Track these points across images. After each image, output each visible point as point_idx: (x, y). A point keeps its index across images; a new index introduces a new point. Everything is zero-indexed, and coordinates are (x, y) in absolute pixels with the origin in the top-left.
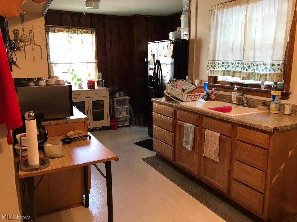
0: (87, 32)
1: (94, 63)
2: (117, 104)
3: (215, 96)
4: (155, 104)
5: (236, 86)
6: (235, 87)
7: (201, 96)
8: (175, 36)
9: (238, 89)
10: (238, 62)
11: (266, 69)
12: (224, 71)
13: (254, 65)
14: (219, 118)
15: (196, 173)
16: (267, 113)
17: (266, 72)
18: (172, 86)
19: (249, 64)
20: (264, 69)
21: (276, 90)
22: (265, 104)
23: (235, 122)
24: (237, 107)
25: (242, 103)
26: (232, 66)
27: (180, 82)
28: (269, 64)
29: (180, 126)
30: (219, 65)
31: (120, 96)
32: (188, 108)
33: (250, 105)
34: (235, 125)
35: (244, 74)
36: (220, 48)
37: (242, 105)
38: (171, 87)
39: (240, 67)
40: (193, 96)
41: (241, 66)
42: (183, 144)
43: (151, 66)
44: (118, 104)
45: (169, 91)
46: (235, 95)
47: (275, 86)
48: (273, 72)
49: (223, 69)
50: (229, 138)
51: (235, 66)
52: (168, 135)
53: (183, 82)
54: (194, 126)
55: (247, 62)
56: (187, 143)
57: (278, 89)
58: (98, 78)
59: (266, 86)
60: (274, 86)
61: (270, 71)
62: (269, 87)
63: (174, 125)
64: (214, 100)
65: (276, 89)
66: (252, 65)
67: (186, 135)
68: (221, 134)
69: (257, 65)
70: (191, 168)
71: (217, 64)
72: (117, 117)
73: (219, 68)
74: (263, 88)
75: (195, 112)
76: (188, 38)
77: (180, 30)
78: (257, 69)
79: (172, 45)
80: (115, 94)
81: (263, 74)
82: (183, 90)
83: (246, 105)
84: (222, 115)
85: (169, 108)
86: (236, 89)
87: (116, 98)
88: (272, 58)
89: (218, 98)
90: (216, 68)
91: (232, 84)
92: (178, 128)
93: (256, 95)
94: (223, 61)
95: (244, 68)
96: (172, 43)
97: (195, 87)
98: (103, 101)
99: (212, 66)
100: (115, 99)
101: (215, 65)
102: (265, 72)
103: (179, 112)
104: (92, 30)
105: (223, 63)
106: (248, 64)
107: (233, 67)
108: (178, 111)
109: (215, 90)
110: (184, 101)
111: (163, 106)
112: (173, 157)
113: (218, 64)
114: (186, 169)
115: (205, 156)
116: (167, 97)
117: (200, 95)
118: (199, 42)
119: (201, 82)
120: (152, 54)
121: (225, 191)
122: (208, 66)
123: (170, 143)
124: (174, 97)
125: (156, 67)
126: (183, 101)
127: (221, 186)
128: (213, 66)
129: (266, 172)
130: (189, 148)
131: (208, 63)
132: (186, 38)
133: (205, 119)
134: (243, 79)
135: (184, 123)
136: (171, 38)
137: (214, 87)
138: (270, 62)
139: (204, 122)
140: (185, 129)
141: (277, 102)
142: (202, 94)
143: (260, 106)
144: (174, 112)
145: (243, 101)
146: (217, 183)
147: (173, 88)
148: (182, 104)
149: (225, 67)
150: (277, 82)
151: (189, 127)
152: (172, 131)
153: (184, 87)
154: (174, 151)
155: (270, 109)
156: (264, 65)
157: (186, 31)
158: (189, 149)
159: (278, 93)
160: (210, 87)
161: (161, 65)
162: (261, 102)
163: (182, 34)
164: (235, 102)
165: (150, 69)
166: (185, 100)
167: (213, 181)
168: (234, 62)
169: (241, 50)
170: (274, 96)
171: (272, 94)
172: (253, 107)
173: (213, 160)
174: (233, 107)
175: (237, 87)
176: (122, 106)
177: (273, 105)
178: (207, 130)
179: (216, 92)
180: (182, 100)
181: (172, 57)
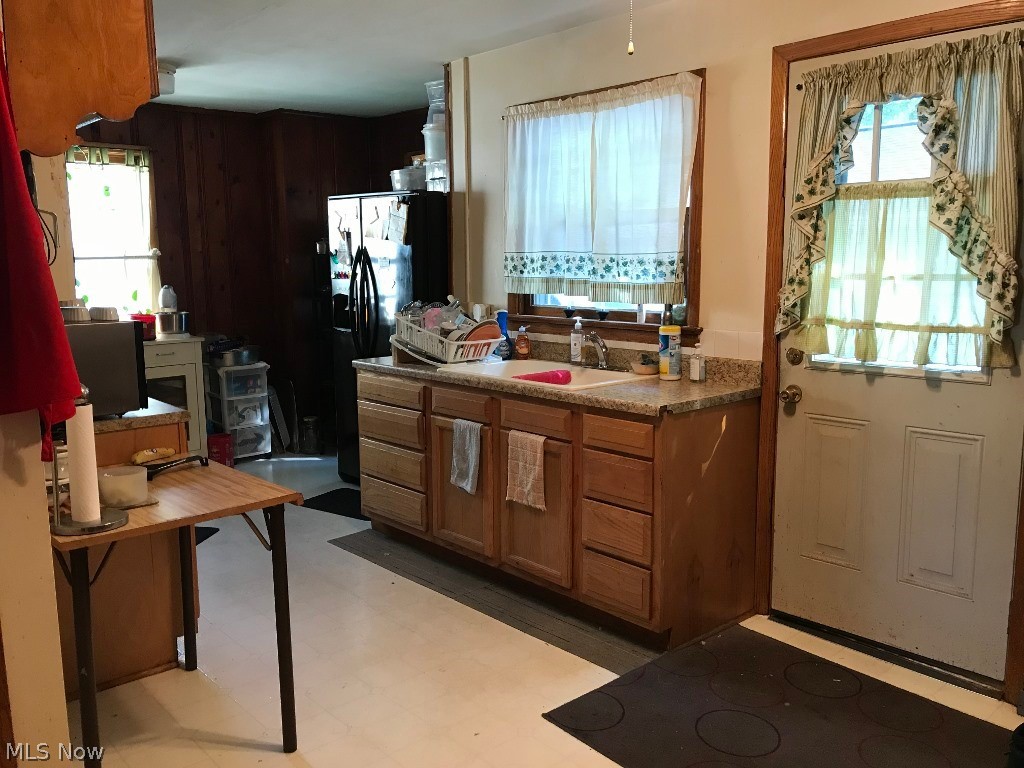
0: (121, 160)
1: (149, 257)
2: (229, 389)
3: (527, 347)
4: (363, 377)
5: (578, 318)
6: (576, 321)
7: (493, 348)
8: (410, 181)
9: (585, 326)
10: (579, 255)
11: (645, 272)
12: (547, 280)
13: (618, 264)
14: (541, 396)
15: (488, 553)
16: (653, 379)
17: (645, 281)
18: (413, 322)
19: (608, 262)
20: (641, 274)
21: (671, 324)
22: (648, 360)
23: (578, 402)
24: (582, 371)
25: (594, 360)
26: (565, 266)
27: (432, 312)
28: (651, 261)
29: (442, 429)
30: (535, 265)
31: (238, 361)
32: (462, 377)
33: (614, 363)
34: (578, 409)
35: (594, 286)
36: (534, 220)
37: (595, 366)
38: (411, 325)
39: (586, 270)
40: (473, 349)
41: (588, 267)
42: (453, 480)
43: (340, 266)
44: (233, 386)
45: (405, 337)
46: (576, 341)
47: (668, 314)
48: (661, 280)
49: (545, 274)
50: (566, 445)
51: (573, 266)
52: (409, 462)
53: (441, 311)
54: (479, 425)
55: (602, 257)
56: (463, 475)
57: (676, 321)
58: (165, 306)
59: (650, 316)
60: (665, 314)
61: (654, 277)
62: (656, 317)
63: (424, 429)
64: (525, 357)
65: (670, 321)
66: (615, 264)
67: (458, 452)
68: (549, 438)
69: (625, 264)
70: (476, 542)
71: (528, 262)
72: (229, 429)
73: (534, 271)
74: (642, 320)
75: (480, 386)
76: (448, 190)
77: (421, 164)
78: (626, 273)
79: (404, 208)
80: (221, 357)
81: (640, 287)
82: (446, 333)
83: (604, 363)
84: (546, 390)
85: (407, 382)
86: (578, 325)
87: (226, 369)
88: (657, 246)
89: (535, 352)
90: (525, 271)
91: (570, 313)
92: (435, 436)
93: (628, 340)
94: (545, 254)
95: (594, 272)
96: (404, 201)
97: (476, 325)
98: (182, 378)
99: (515, 268)
100: (221, 372)
101: (524, 265)
102: (642, 281)
103: (436, 391)
104: (138, 154)
105: (544, 259)
106: (604, 261)
107: (569, 270)
108: (435, 389)
109: (527, 330)
110: (449, 361)
111: (389, 378)
112: (424, 522)
113: (532, 261)
114: (462, 548)
115: (511, 502)
116: (400, 354)
117: (489, 345)
118: (479, 202)
119: (490, 311)
120: (342, 230)
121: (566, 584)
122: (506, 267)
123: (416, 482)
124: (419, 353)
125: (359, 271)
126: (446, 363)
127: (554, 571)
128: (520, 267)
129: (652, 514)
130: (468, 486)
131: (506, 259)
132: (440, 187)
133: (506, 405)
134: (594, 299)
135: (452, 420)
136: (397, 186)
137: (524, 322)
138: (654, 256)
139: (503, 411)
140: (457, 435)
141: (673, 352)
142: (495, 343)
143: (637, 366)
144: (422, 392)
145: (596, 355)
146: (545, 568)
147: (417, 328)
148: (443, 369)
149: (548, 269)
150: (671, 306)
151: (466, 430)
152: (418, 447)
153: (447, 325)
154: (428, 503)
155: (658, 373)
156: (641, 262)
157: (439, 168)
158: (468, 488)
159: (674, 331)
160: (515, 324)
161: (373, 264)
162: (640, 356)
163: (429, 176)
164: (579, 359)
165: (339, 276)
166: (451, 358)
167: (535, 564)
168: (571, 257)
169: (586, 227)
170: (666, 338)
171: (661, 333)
172: (621, 370)
173: (530, 507)
174: (574, 371)
175: (580, 321)
176: (246, 393)
177: (665, 361)
178: (512, 432)
179: (531, 336)
180: (444, 359)
181: (407, 242)
